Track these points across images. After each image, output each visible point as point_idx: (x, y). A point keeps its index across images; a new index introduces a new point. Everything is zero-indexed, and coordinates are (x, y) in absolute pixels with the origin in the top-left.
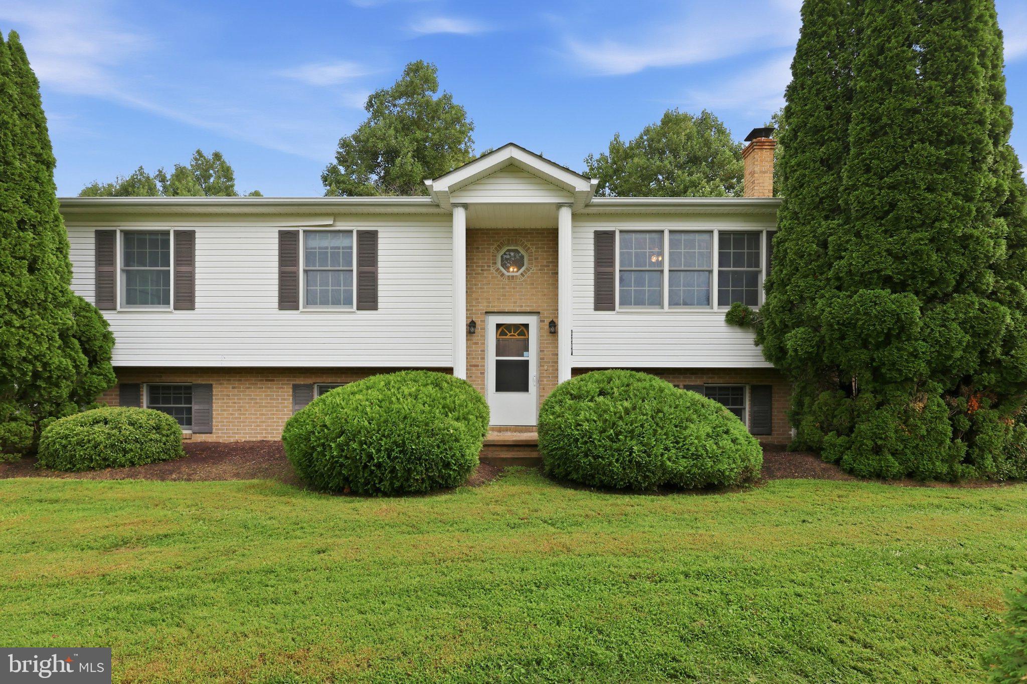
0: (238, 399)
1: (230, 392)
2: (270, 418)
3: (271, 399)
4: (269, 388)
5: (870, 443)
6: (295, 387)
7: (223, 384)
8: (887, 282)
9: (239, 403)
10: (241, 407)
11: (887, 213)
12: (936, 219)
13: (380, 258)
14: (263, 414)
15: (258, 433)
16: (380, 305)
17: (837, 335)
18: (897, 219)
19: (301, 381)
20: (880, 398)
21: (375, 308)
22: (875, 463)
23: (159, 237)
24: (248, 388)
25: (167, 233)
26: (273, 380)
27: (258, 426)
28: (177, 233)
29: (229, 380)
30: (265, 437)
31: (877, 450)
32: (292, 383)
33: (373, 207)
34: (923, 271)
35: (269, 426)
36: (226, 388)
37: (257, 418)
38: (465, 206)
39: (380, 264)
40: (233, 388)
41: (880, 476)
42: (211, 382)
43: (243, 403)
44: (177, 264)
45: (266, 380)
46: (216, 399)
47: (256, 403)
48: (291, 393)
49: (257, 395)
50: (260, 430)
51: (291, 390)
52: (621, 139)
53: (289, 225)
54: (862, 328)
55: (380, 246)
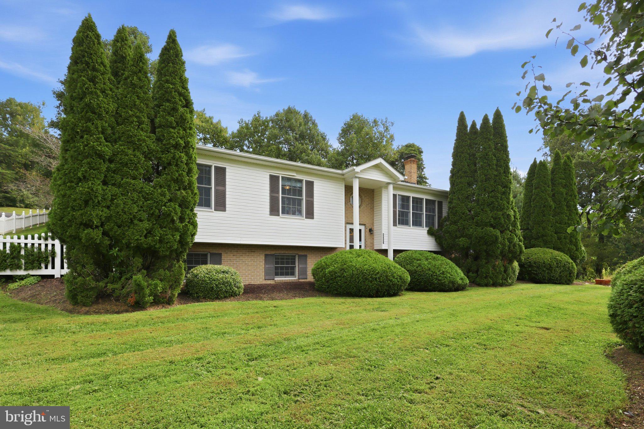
0: (236, 262)
1: (232, 258)
2: (253, 272)
3: (253, 262)
4: (252, 256)
5: (485, 275)
6: (266, 256)
7: (228, 253)
8: (492, 226)
9: (237, 264)
10: (238, 266)
11: (490, 204)
12: (503, 209)
13: (315, 195)
14: (249, 270)
15: (247, 280)
16: (315, 217)
17: (478, 241)
18: (494, 207)
19: (268, 252)
20: (487, 261)
21: (313, 218)
22: (486, 281)
23: (204, 168)
24: (242, 256)
25: (210, 167)
26: (255, 252)
27: (247, 276)
28: (216, 168)
29: (231, 251)
30: (250, 282)
31: (486, 277)
32: (264, 253)
33: (314, 171)
34: (500, 224)
35: (252, 276)
36: (229, 255)
37: (246, 272)
38: (359, 178)
39: (315, 197)
40: (233, 255)
41: (487, 285)
42: (220, 252)
43: (239, 264)
44: (216, 185)
45: (251, 252)
46: (224, 262)
47: (246, 264)
48: (264, 259)
49: (246, 260)
50: (248, 278)
51: (264, 257)
52: (261, 115)
53: (275, 173)
54: (486, 239)
55: (315, 189)
